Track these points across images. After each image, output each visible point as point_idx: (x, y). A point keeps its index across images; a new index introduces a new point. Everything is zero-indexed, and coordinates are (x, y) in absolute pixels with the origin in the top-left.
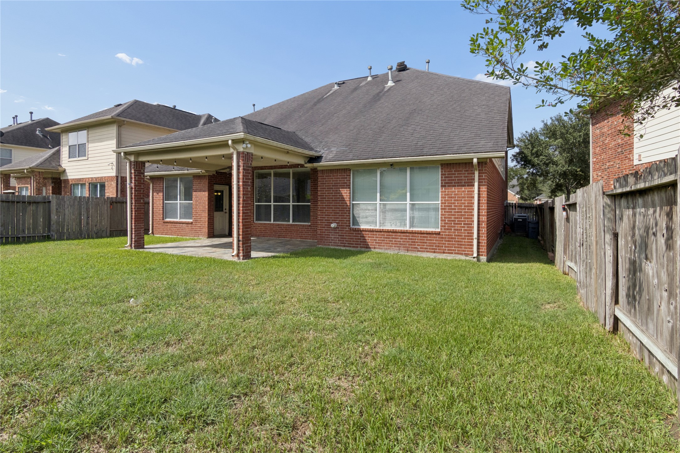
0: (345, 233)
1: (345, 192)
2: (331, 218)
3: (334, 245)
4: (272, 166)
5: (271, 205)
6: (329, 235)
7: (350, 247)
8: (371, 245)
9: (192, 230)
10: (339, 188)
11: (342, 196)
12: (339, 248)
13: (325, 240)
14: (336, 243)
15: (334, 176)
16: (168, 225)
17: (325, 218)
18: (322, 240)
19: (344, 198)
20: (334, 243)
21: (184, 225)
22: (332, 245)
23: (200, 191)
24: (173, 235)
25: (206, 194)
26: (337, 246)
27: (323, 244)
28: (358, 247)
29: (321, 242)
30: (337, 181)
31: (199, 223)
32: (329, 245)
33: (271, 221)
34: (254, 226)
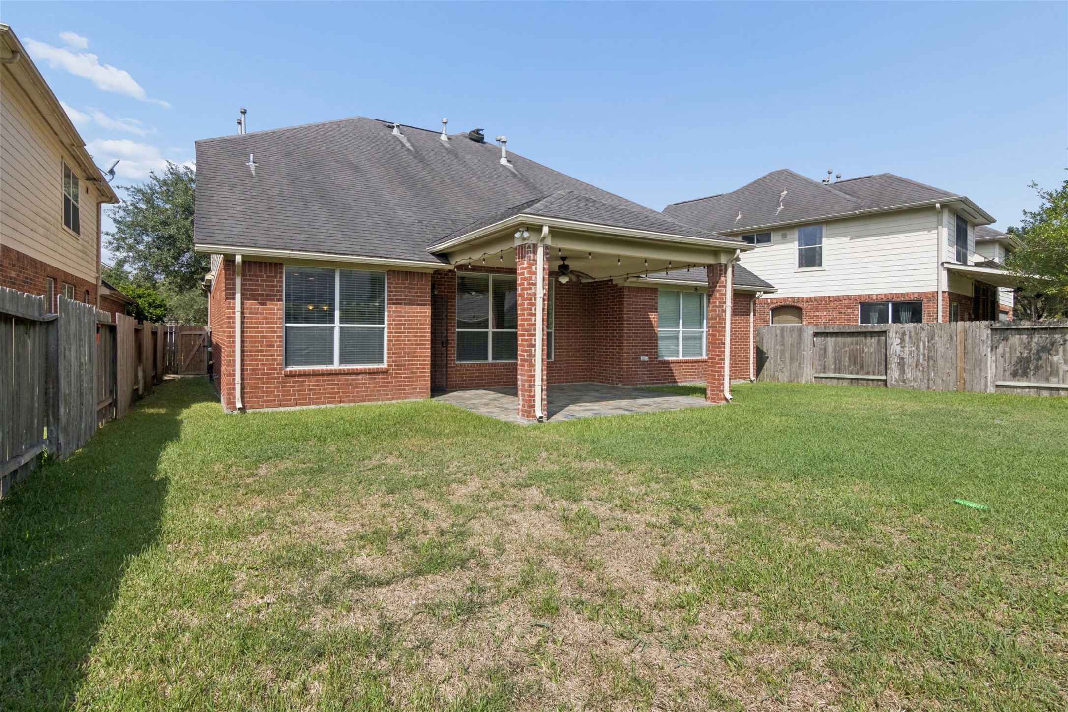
0: (654, 367)
1: (653, 317)
2: (639, 349)
3: (643, 384)
4: (493, 268)
5: (487, 333)
6: (637, 371)
7: (659, 383)
8: (679, 378)
9: (388, 386)
10: (647, 312)
11: (651, 321)
12: (648, 386)
13: (633, 378)
14: (644, 380)
15: (641, 296)
16: (304, 382)
17: (632, 349)
18: (629, 378)
19: (652, 324)
20: (642, 381)
21: (360, 377)
22: (640, 384)
23: (409, 304)
24: (323, 403)
25: (428, 311)
26: (646, 384)
27: (629, 385)
28: (665, 383)
29: (628, 381)
30: (645, 302)
31: (408, 369)
32: (637, 384)
33: (486, 358)
34: (457, 371)
